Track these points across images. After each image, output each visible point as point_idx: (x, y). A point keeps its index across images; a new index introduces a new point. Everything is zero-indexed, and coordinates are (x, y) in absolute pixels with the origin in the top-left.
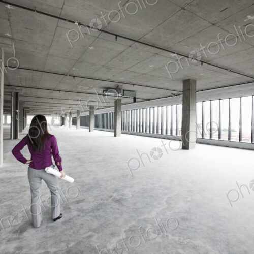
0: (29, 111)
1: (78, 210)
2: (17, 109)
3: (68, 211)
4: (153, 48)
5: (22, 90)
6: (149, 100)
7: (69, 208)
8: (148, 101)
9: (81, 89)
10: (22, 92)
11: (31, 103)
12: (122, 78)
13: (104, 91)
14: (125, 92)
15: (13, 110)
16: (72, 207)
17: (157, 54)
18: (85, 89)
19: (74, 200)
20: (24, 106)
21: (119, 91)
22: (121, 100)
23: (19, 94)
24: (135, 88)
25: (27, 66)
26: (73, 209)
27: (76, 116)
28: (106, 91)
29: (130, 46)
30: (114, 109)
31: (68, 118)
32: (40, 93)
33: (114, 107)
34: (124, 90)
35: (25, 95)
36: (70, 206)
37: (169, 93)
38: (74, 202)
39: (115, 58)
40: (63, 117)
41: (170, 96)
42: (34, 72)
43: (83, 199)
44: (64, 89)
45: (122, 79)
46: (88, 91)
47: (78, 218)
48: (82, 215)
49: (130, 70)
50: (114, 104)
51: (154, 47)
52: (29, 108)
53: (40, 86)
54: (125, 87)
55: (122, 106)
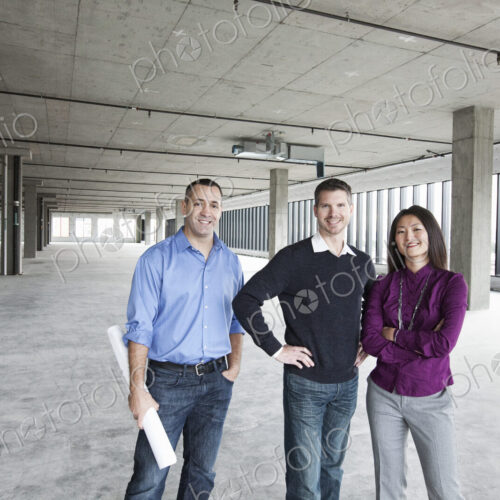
0: (55, 203)
1: (108, 453)
2: (15, 197)
3: (81, 453)
4: (344, 22)
5: (28, 150)
6: (366, 169)
7: (87, 447)
8: (363, 173)
9: (175, 142)
10: (30, 154)
11: (57, 184)
12: (279, 112)
13: (234, 147)
14: (292, 147)
15: (6, 202)
16: (94, 444)
17: (361, 39)
18: (185, 143)
19: (106, 428)
20: (39, 190)
21: (273, 145)
22: (286, 171)
23: (22, 158)
24: (317, 137)
25: (31, 88)
26: (96, 450)
27: (174, 217)
28: (242, 148)
29: (281, 23)
30: (268, 198)
31: (153, 222)
32: (72, 155)
33: (268, 192)
34: (289, 145)
35: (38, 162)
36: (91, 443)
37: (420, 148)
38: (103, 434)
39: (246, 55)
40: (143, 217)
41: (422, 157)
42: (48, 101)
43: (126, 426)
44: (130, 143)
45: (278, 114)
46: (196, 149)
47: (100, 470)
48: (112, 464)
49: (293, 86)
50: (267, 184)
51: (346, 19)
52: (53, 195)
53: (71, 138)
54: (291, 135)
55: (290, 188)
